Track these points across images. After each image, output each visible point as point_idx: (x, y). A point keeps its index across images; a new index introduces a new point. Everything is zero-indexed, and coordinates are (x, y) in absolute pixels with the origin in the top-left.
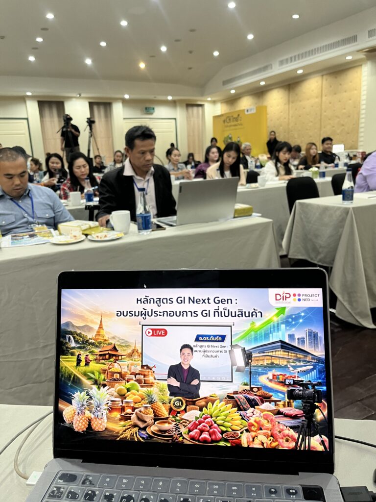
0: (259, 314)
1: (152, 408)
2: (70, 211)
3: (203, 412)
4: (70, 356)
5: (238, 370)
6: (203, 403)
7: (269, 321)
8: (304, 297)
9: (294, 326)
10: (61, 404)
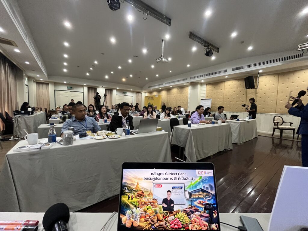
0: (193, 179)
1: (157, 216)
2: (99, 125)
3: (175, 217)
4: (126, 196)
5: (187, 200)
6: (175, 213)
7: (197, 181)
8: (207, 173)
9: (205, 183)
10: (121, 216)
